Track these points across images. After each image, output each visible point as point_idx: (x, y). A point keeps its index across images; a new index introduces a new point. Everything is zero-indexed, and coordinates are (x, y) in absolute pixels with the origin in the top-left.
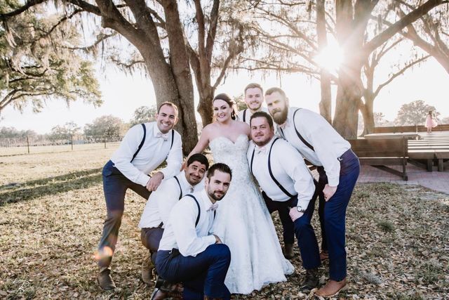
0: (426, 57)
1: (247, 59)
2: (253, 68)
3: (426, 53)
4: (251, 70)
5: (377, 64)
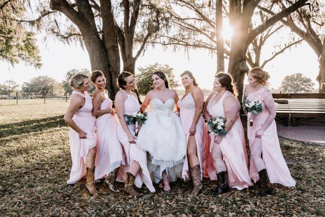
0: (301, 40)
1: (162, 36)
4: (165, 45)
5: (263, 44)
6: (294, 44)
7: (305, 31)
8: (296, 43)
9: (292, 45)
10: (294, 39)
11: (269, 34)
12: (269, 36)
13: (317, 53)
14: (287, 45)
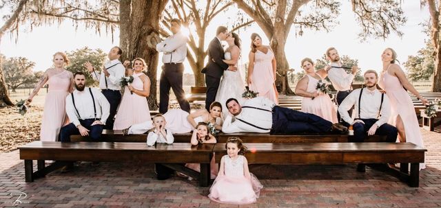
0: (251, 22)
1: (76, 9)
2: (79, 18)
3: (251, 19)
4: (76, 19)
5: (208, 24)
6: (242, 26)
7: (254, 8)
8: (245, 24)
9: (240, 27)
10: (242, 20)
11: (214, 13)
12: (214, 15)
13: (267, 36)
14: (235, 27)
